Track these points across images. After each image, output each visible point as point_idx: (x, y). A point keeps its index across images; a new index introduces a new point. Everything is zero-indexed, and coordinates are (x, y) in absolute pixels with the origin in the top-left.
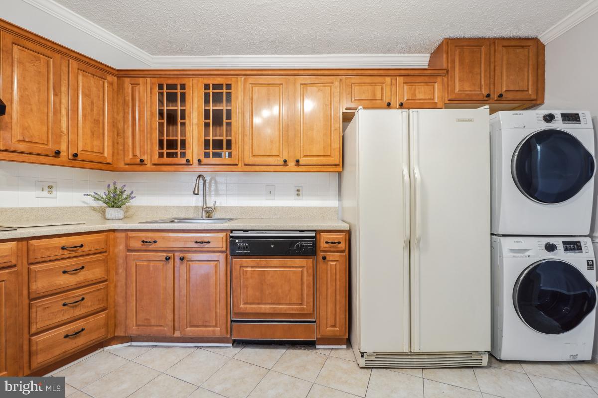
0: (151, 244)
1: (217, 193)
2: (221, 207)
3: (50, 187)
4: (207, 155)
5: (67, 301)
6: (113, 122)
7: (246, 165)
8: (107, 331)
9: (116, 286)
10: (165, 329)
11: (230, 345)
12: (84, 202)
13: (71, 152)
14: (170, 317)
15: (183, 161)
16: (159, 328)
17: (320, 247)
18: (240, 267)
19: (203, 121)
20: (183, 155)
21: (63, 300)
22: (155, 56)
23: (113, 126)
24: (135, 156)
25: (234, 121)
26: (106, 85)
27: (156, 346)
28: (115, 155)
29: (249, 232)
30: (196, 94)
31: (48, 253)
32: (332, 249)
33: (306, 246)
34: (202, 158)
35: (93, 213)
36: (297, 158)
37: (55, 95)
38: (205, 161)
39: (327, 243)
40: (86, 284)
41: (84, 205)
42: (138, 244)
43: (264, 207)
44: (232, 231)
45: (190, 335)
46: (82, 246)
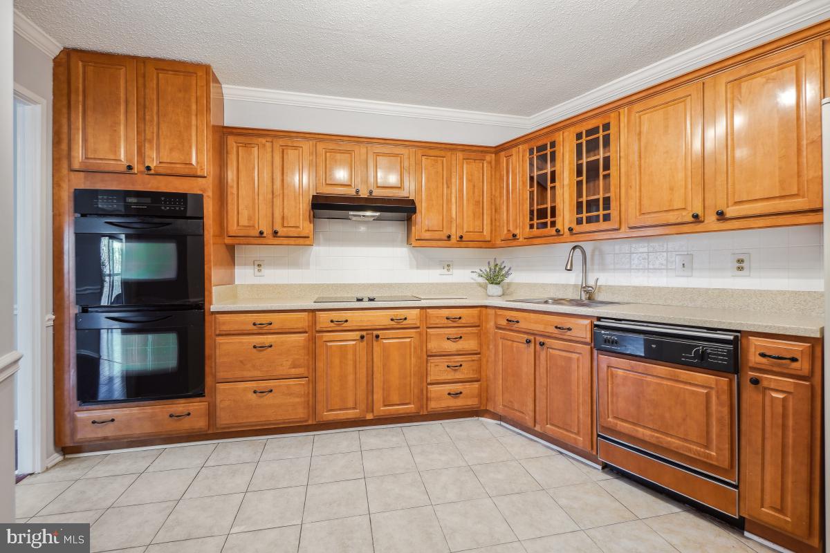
0: (514, 324)
1: (603, 268)
2: (606, 286)
3: (448, 266)
4: (579, 222)
5: (450, 364)
6: (492, 199)
7: (631, 228)
8: (480, 403)
9: (487, 361)
10: (527, 418)
11: (600, 467)
12: (472, 279)
13: (459, 235)
14: (531, 406)
15: (553, 231)
16: (521, 415)
17: (748, 360)
18: (608, 367)
19: (575, 179)
20: (553, 224)
21: (447, 362)
22: (531, 117)
23: (491, 203)
24: (509, 231)
25: (613, 170)
26: (485, 165)
27: (520, 434)
28: (494, 232)
29: (623, 322)
30: (567, 149)
31: (437, 321)
32: (775, 369)
33: (715, 354)
34: (574, 225)
35: (479, 288)
36: (719, 209)
37: (448, 187)
38: (577, 228)
39: (763, 355)
40: (464, 352)
41: (472, 281)
42: (504, 322)
43: (672, 288)
44: (599, 319)
45: (550, 434)
46: (460, 318)
